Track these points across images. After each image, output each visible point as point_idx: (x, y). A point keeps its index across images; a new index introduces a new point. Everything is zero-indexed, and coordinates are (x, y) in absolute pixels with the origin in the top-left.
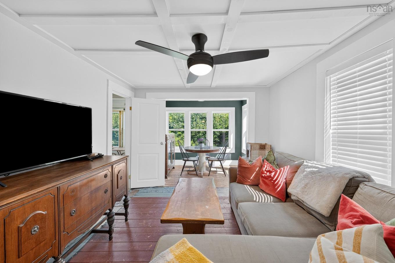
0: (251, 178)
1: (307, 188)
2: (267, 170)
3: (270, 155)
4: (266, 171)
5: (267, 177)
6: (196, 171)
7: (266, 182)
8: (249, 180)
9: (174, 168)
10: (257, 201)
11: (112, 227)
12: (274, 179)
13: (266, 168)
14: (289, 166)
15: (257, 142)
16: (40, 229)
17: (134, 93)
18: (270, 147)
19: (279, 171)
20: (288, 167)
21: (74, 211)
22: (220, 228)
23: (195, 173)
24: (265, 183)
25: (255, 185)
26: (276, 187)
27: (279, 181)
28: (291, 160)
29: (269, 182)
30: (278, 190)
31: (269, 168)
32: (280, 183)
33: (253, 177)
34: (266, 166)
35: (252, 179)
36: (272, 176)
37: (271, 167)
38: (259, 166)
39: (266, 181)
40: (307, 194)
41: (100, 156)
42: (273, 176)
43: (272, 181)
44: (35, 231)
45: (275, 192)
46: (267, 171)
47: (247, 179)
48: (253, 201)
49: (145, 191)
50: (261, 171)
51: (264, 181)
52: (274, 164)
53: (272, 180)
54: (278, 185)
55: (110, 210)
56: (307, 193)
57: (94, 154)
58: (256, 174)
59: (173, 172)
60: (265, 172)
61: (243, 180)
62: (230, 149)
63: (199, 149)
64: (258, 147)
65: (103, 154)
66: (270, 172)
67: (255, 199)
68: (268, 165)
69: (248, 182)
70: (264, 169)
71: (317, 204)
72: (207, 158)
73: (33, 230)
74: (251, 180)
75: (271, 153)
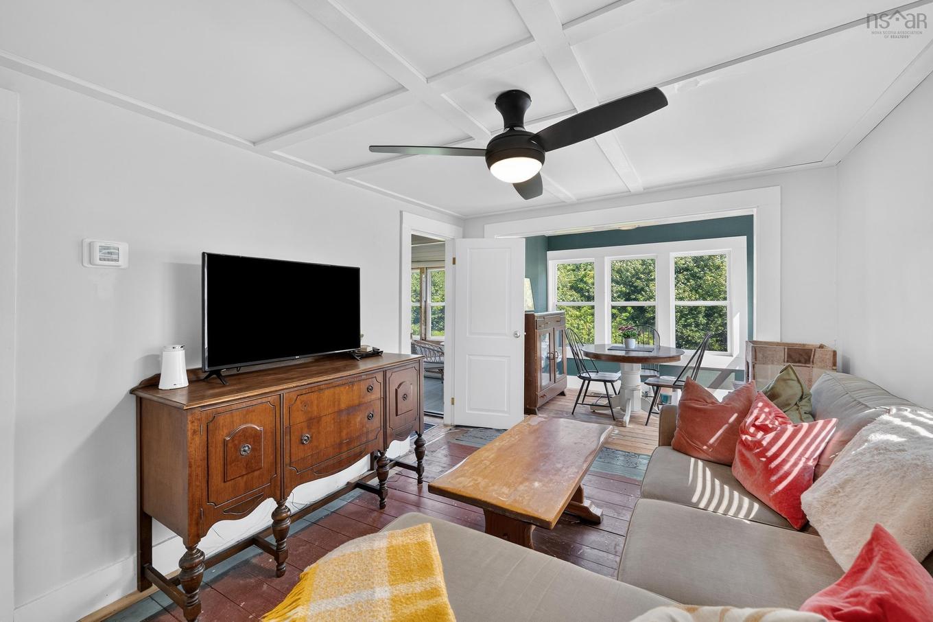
0: (712, 441)
1: (841, 494)
2: (757, 423)
3: (785, 380)
4: (754, 425)
5: (751, 445)
6: (610, 406)
7: (748, 459)
8: (705, 447)
9: (563, 394)
10: (702, 505)
11: (384, 484)
12: (769, 454)
13: (757, 418)
14: (834, 420)
15: (784, 341)
16: (253, 450)
17: (461, 229)
18: (829, 356)
19: (790, 429)
20: (829, 422)
21: (308, 437)
22: (605, 554)
23: (608, 412)
24: (745, 462)
25: (722, 463)
26: (774, 478)
27: (785, 461)
28: (859, 403)
29: (755, 458)
30: (781, 487)
31: (765, 420)
32: (786, 467)
33: (717, 439)
34: (756, 412)
35: (713, 443)
36: (765, 443)
37: (777, 417)
38: (741, 409)
39: (747, 454)
40: (836, 513)
41: (376, 354)
42: (768, 444)
43: (764, 459)
44: (245, 451)
45: (770, 492)
46: (758, 428)
47: (699, 444)
48: (688, 503)
49: (480, 434)
50: (742, 424)
51: (742, 455)
52: (798, 409)
53: (762, 454)
54: (781, 473)
55: (382, 454)
56: (834, 510)
57: (366, 349)
58: (726, 432)
59: (560, 403)
60: (752, 430)
61: (688, 442)
62: (731, 359)
63: (622, 353)
64: (782, 354)
65: (381, 350)
66: (765, 429)
67: (695, 499)
68: (767, 410)
69: (703, 450)
70: (749, 420)
71: (845, 549)
72: (644, 378)
73: (242, 449)
74: (711, 446)
75: (788, 374)
